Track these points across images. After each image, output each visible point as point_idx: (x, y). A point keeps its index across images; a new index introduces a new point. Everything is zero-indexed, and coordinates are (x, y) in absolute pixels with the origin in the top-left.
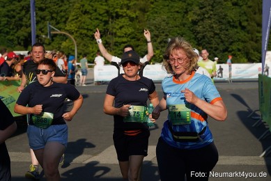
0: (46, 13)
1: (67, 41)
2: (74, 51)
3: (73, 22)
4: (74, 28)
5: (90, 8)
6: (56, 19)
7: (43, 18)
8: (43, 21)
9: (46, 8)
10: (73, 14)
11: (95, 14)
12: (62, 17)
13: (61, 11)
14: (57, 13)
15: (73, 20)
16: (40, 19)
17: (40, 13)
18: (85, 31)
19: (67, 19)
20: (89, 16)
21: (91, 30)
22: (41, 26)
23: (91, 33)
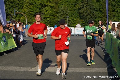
0: (14, 4)
1: (23, 17)
2: (26, 21)
3: (26, 8)
4: (26, 11)
5: (33, 2)
6: (18, 7)
7: (12, 7)
8: (12, 8)
9: (14, 2)
10: (25, 5)
11: (35, 5)
12: (21, 6)
13: (20, 4)
14: (19, 4)
15: (26, 7)
16: (11, 7)
17: (11, 4)
18: (31, 12)
19: (23, 7)
21: (33, 12)
22: (11, 10)
23: (33, 13)
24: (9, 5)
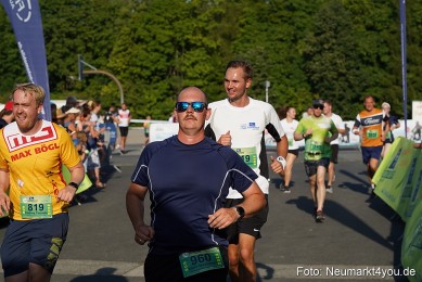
0: (77, 41)
1: (110, 85)
2: (120, 100)
3: (120, 55)
4: (120, 64)
5: (146, 33)
6: (93, 51)
7: (74, 50)
8: (72, 54)
9: (79, 33)
10: (119, 42)
11: (153, 43)
12: (102, 48)
13: (100, 40)
14: (95, 42)
15: (120, 52)
16: (67, 50)
17: (69, 42)
18: (139, 70)
19: (110, 50)
20: (144, 46)
21: (147, 68)
22: (69, 60)
23: (146, 73)
24: (63, 43)
